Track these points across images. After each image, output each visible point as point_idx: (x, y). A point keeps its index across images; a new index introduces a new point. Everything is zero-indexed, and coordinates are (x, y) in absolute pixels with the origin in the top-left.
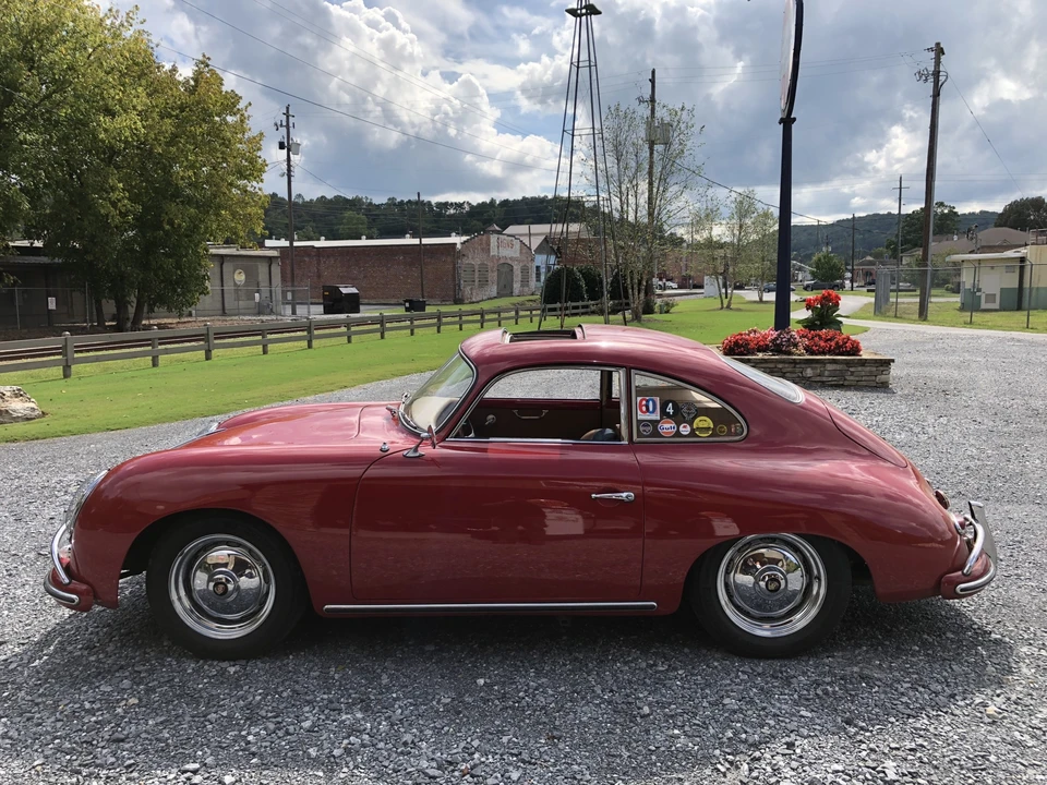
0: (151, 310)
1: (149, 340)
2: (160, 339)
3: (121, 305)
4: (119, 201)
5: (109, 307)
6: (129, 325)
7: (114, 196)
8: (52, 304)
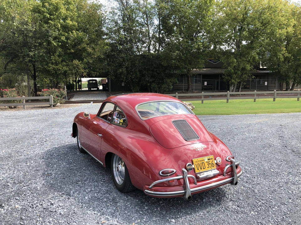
0: (297, 86)
1: (254, 94)
2: (257, 94)
3: (288, 85)
4: (284, 54)
5: (285, 85)
6: (289, 90)
7: (282, 52)
8: (266, 84)
